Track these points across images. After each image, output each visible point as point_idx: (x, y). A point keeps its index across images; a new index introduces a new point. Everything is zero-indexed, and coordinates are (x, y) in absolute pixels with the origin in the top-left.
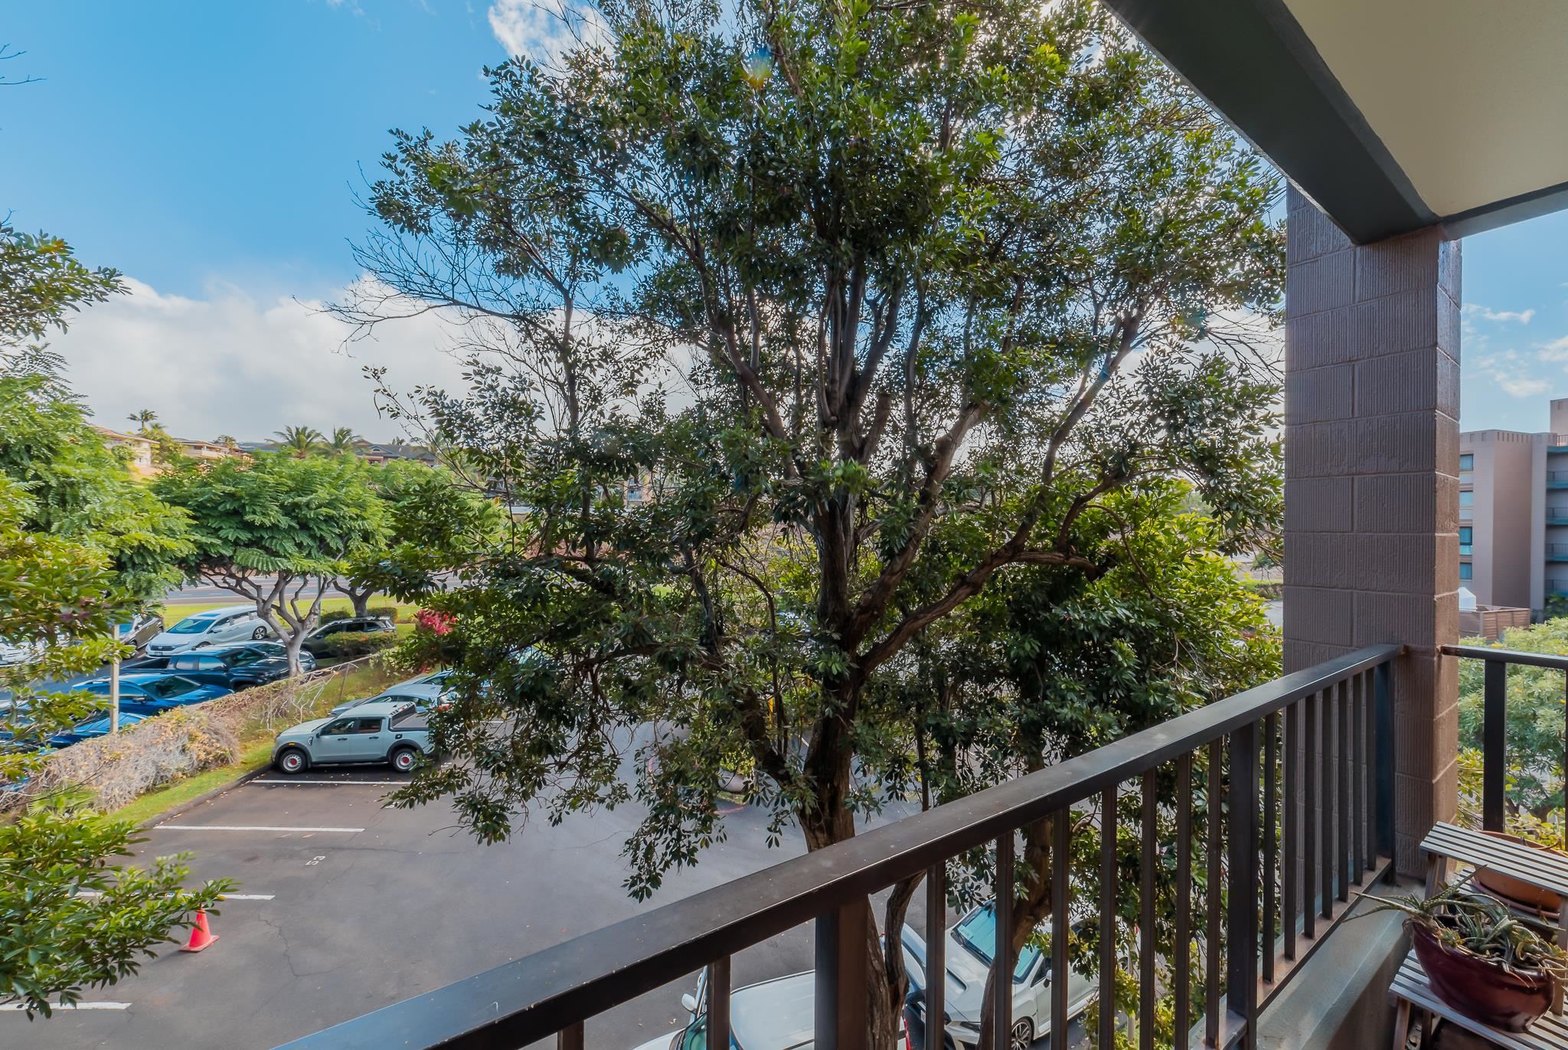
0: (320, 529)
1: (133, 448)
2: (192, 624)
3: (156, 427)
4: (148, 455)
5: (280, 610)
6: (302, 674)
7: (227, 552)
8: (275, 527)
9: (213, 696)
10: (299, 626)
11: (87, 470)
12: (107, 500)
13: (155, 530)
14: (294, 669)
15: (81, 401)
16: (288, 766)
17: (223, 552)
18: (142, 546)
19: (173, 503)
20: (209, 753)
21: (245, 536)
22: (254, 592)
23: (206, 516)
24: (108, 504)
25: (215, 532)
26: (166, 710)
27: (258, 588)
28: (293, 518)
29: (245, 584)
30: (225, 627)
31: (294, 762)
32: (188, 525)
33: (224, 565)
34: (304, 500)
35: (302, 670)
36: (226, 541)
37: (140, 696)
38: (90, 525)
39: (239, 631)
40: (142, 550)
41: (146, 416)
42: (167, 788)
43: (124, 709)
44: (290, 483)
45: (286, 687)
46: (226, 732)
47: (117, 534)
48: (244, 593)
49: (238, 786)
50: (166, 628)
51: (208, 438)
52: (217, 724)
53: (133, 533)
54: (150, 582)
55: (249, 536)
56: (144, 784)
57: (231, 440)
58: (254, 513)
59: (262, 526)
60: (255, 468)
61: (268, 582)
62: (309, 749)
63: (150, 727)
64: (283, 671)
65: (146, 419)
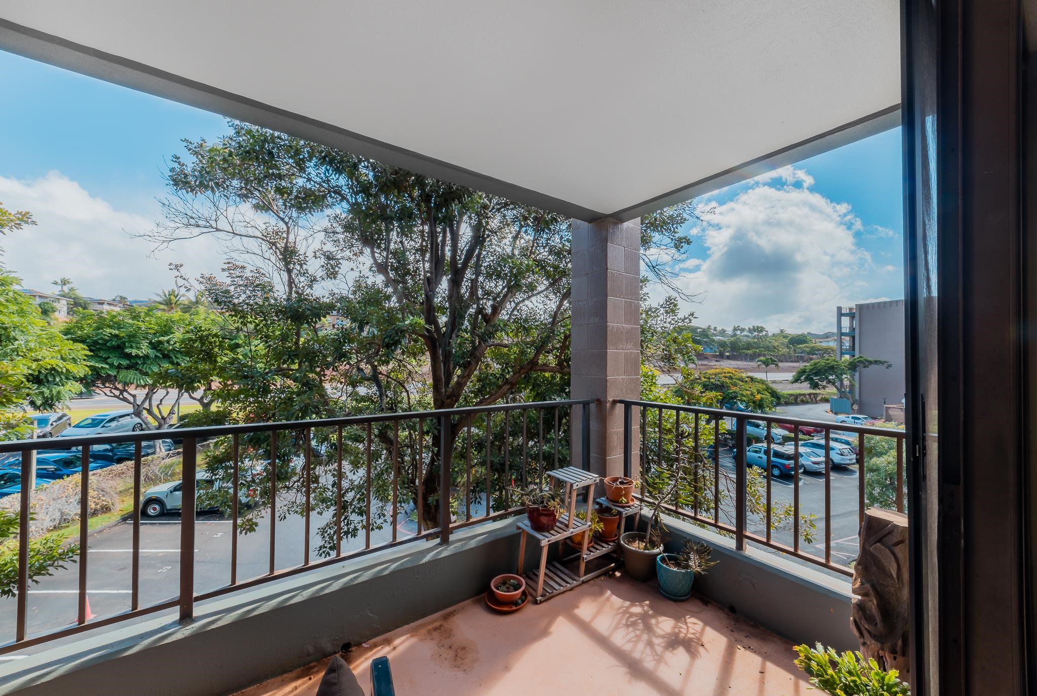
0: (177, 358)
1: (54, 304)
2: (90, 421)
3: (72, 290)
4: (65, 309)
5: (150, 412)
6: (164, 453)
7: (113, 373)
8: (146, 357)
9: (102, 467)
10: (162, 422)
11: (16, 319)
12: (30, 338)
13: (62, 359)
14: (158, 450)
15: (13, 275)
16: (151, 511)
17: (110, 373)
18: (53, 369)
19: (75, 340)
20: (97, 504)
21: (125, 362)
22: (131, 399)
23: (99, 349)
24: (30, 341)
25: (105, 360)
26: (68, 476)
27: (134, 396)
28: (158, 351)
29: (125, 394)
30: (114, 424)
31: (155, 509)
32: (86, 356)
33: (110, 382)
34: (166, 338)
35: (163, 450)
36: (112, 366)
37: (51, 467)
38: (18, 355)
39: (123, 426)
40: (53, 371)
41: (64, 282)
42: (68, 527)
43: (39, 476)
44: (156, 328)
45: (152, 461)
46: (108, 490)
47: (37, 360)
48: (125, 400)
49: (116, 525)
50: (73, 425)
51: (108, 297)
52: (103, 485)
53: (47, 360)
54: (59, 392)
55: (128, 362)
56: (52, 524)
57: (125, 298)
58: (131, 347)
59: (137, 356)
60: (134, 318)
61: (141, 394)
62: (165, 500)
63: (56, 487)
64: (150, 451)
65: (65, 284)
